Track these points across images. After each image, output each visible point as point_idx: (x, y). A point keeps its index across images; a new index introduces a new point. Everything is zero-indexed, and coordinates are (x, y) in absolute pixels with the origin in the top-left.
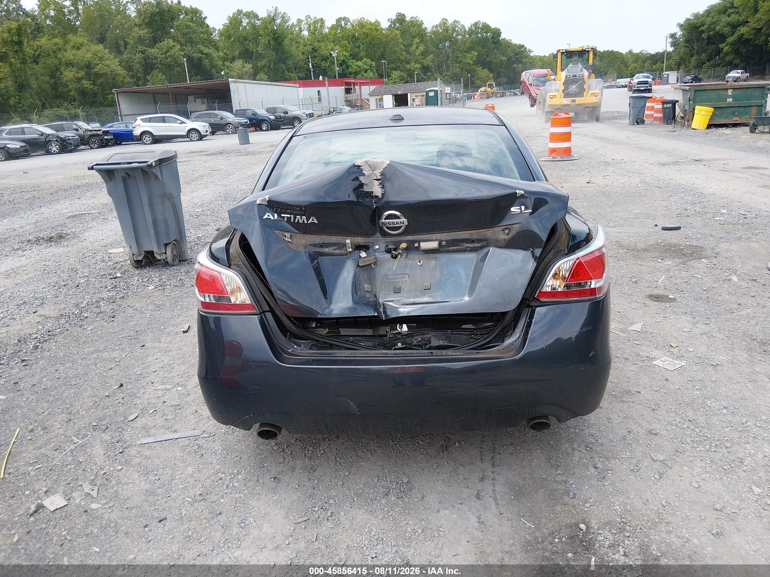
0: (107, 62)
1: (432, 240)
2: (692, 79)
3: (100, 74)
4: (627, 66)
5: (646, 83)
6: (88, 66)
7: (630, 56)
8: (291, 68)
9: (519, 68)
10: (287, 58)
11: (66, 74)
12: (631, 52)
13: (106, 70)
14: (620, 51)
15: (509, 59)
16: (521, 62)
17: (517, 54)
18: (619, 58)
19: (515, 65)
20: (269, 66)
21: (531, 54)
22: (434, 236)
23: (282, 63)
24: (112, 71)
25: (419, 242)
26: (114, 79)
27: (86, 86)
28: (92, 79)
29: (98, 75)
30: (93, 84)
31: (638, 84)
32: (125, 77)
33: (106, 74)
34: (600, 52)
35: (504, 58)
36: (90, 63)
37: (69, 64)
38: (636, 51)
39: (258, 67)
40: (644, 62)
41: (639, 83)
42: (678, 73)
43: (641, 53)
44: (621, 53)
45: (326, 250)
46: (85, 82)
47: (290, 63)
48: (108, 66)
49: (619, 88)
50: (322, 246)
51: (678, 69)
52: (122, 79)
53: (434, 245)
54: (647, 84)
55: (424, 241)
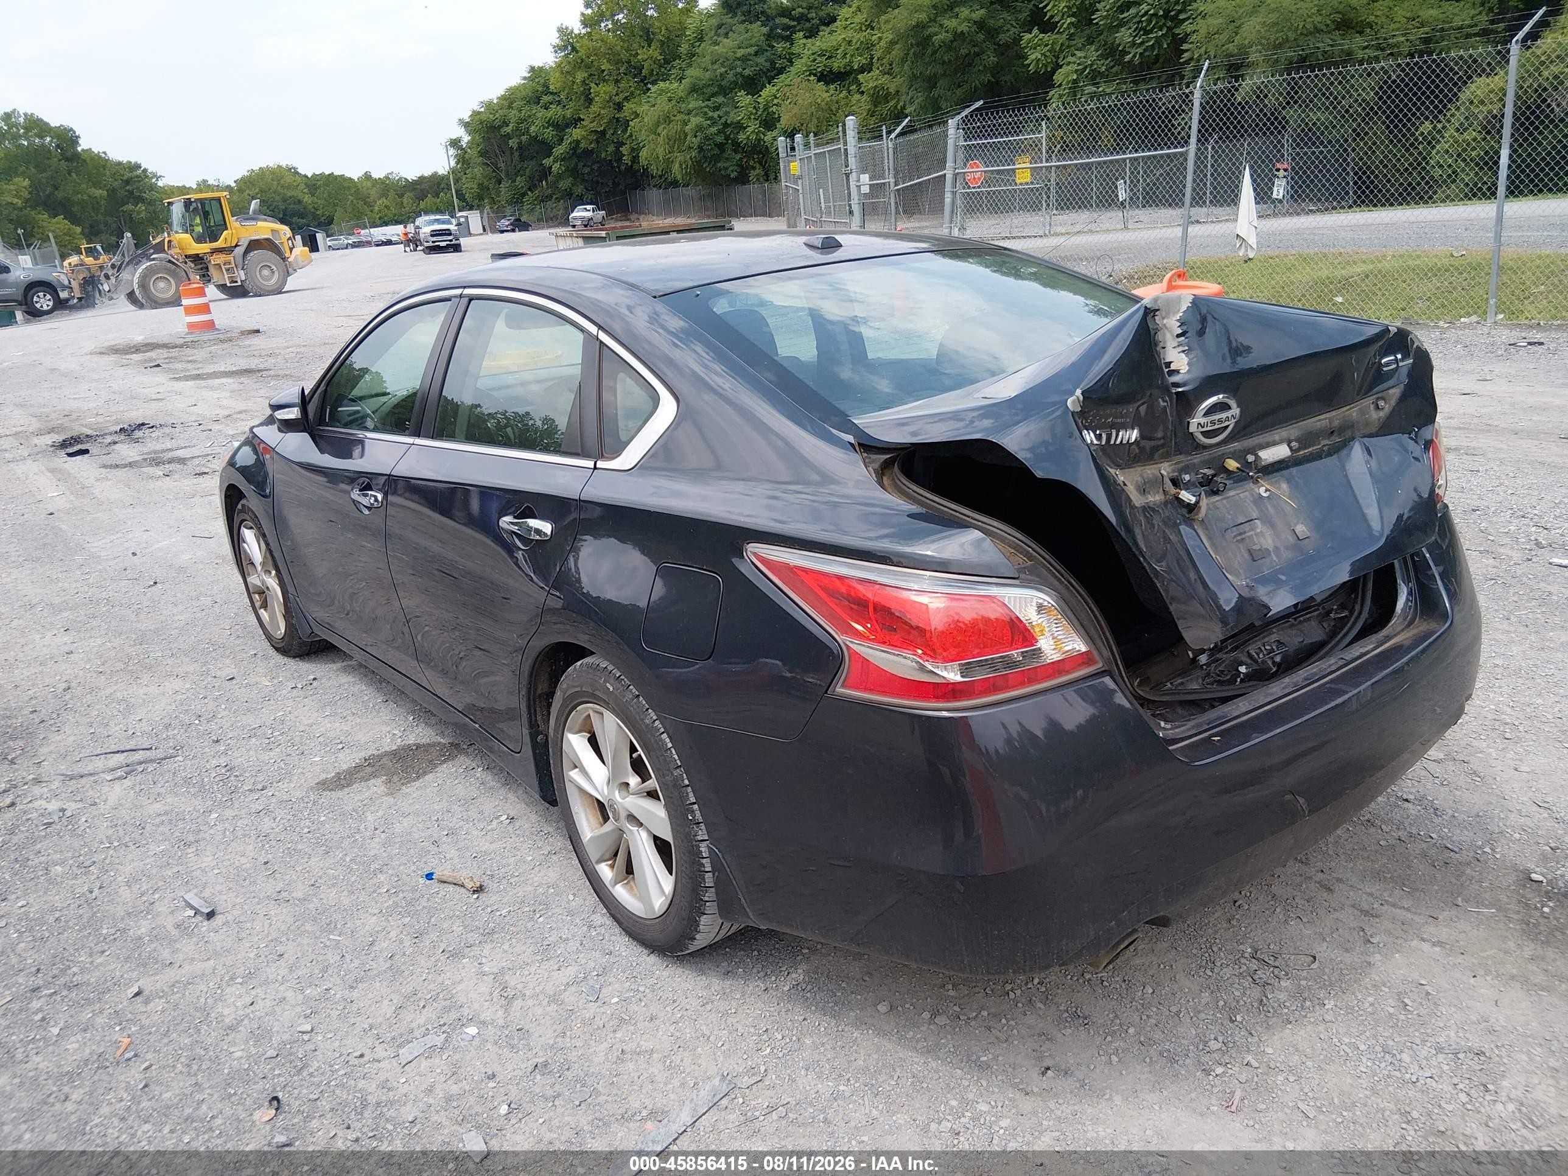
1: (1274, 444)
2: (511, 224)
4: (370, 205)
5: (448, 232)
7: (369, 184)
9: (139, 213)
12: (367, 176)
14: (348, 175)
15: (112, 192)
16: (140, 199)
17: (128, 182)
18: (349, 188)
19: (130, 207)
21: (160, 183)
22: (1276, 435)
25: (1253, 451)
31: (432, 236)
34: (306, 176)
35: (98, 192)
38: (377, 174)
40: (401, 196)
41: (435, 233)
42: (482, 213)
43: (387, 177)
44: (350, 179)
49: (377, 245)
51: (479, 207)
53: (1281, 452)
54: (450, 234)
55: (1263, 447)
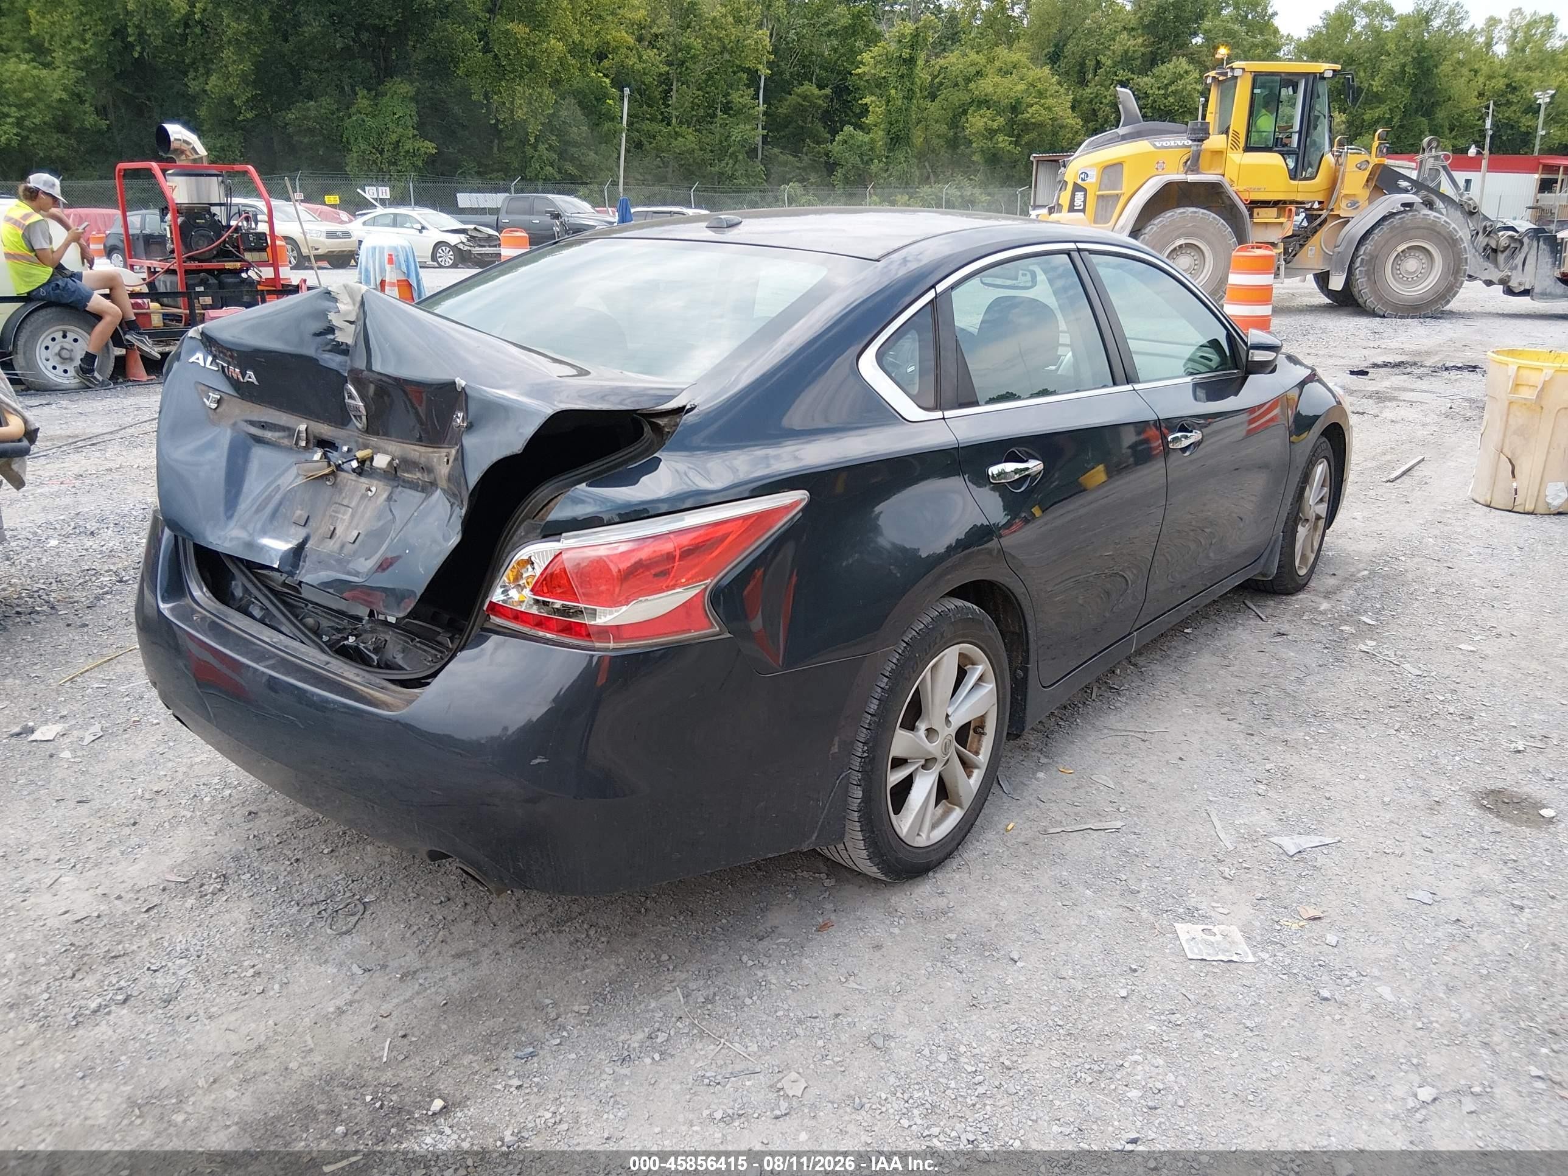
0: (1051, 101)
3: (1032, 123)
6: (1015, 108)
8: (1442, 126)
10: (1434, 105)
11: (974, 120)
13: (1044, 116)
20: (1391, 119)
23: (1423, 116)
24: (1053, 119)
26: (1055, 134)
27: (1000, 145)
28: (1016, 132)
29: (1027, 127)
30: (1016, 143)
32: (1077, 132)
33: (1041, 125)
36: (1018, 101)
37: (984, 103)
39: (1363, 119)
45: (268, 435)
46: (1000, 139)
47: (1441, 114)
48: (1049, 109)
50: (263, 426)
52: (1070, 135)
